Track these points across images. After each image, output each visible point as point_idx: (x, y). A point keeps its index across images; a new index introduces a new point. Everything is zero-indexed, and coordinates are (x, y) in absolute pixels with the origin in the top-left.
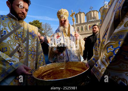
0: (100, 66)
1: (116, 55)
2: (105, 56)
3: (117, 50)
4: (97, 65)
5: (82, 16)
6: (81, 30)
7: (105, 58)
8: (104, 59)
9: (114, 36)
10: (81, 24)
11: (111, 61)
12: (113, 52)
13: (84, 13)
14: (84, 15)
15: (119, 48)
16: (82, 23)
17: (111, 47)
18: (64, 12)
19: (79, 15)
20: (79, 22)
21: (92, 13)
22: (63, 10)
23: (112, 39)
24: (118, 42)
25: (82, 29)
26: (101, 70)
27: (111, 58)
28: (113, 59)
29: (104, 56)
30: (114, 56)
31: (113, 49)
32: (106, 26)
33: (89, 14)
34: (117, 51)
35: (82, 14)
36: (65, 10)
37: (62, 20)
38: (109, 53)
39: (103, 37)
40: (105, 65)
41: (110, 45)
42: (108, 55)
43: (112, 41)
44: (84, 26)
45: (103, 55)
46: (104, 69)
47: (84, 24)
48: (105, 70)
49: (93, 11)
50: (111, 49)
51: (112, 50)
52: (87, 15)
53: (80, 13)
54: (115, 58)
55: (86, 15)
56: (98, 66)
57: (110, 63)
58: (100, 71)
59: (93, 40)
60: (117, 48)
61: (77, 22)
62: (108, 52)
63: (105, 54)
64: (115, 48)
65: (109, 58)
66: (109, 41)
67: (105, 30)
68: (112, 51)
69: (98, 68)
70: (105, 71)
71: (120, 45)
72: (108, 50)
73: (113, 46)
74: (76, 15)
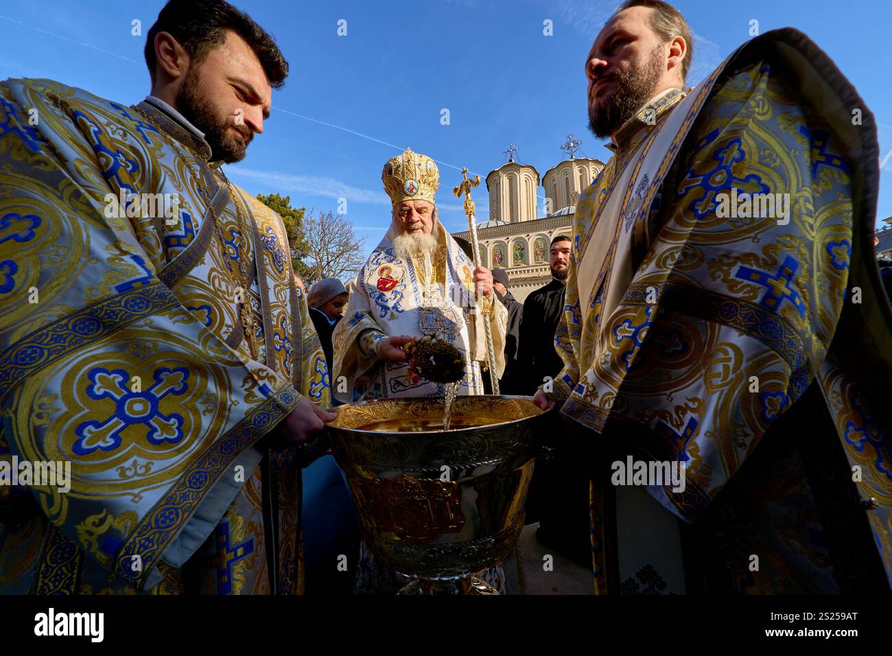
0: (595, 388)
1: (642, 346)
2: (611, 354)
3: (642, 331)
4: (580, 390)
5: (523, 183)
6: (516, 258)
7: (609, 359)
8: (606, 362)
9: (633, 293)
10: (515, 226)
11: (629, 366)
12: (634, 337)
13: (533, 168)
14: (535, 183)
15: (648, 327)
16: (524, 219)
17: (627, 324)
18: (423, 167)
19: (505, 181)
20: (506, 217)
21: (576, 170)
22: (416, 158)
23: (628, 303)
24: (645, 309)
25: (522, 256)
26: (599, 399)
27: (630, 356)
28: (635, 360)
29: (608, 353)
30: (637, 348)
31: (633, 330)
32: (602, 261)
33: (559, 178)
34: (644, 334)
35: (523, 176)
36: (425, 158)
37: (411, 204)
38: (622, 344)
39: (596, 299)
40: (612, 381)
41: (622, 321)
42: (618, 348)
43: (627, 307)
44: (531, 240)
45: (603, 353)
46: (611, 394)
47: (534, 225)
48: (615, 395)
49: (577, 161)
50: (626, 331)
51: (630, 332)
52: (548, 181)
53: (512, 168)
54: (639, 354)
55: (543, 182)
56: (588, 390)
57: (629, 371)
58: (596, 403)
59: (554, 306)
60: (643, 326)
61: (495, 213)
62: (618, 341)
63: (609, 349)
64: (637, 326)
65: (622, 357)
66: (619, 308)
67: (600, 275)
68: (628, 337)
69: (586, 396)
70: (616, 398)
71: (651, 317)
72: (617, 335)
73: (630, 323)
74: (492, 179)
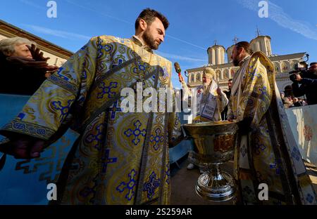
5: (220, 52)
10: (217, 66)
13: (223, 47)
14: (224, 51)
16: (220, 63)
19: (213, 51)
20: (214, 63)
35: (220, 49)
44: (222, 71)
47: (223, 66)
52: (228, 51)
53: (216, 46)
55: (226, 51)
61: (210, 62)
74: (209, 50)
